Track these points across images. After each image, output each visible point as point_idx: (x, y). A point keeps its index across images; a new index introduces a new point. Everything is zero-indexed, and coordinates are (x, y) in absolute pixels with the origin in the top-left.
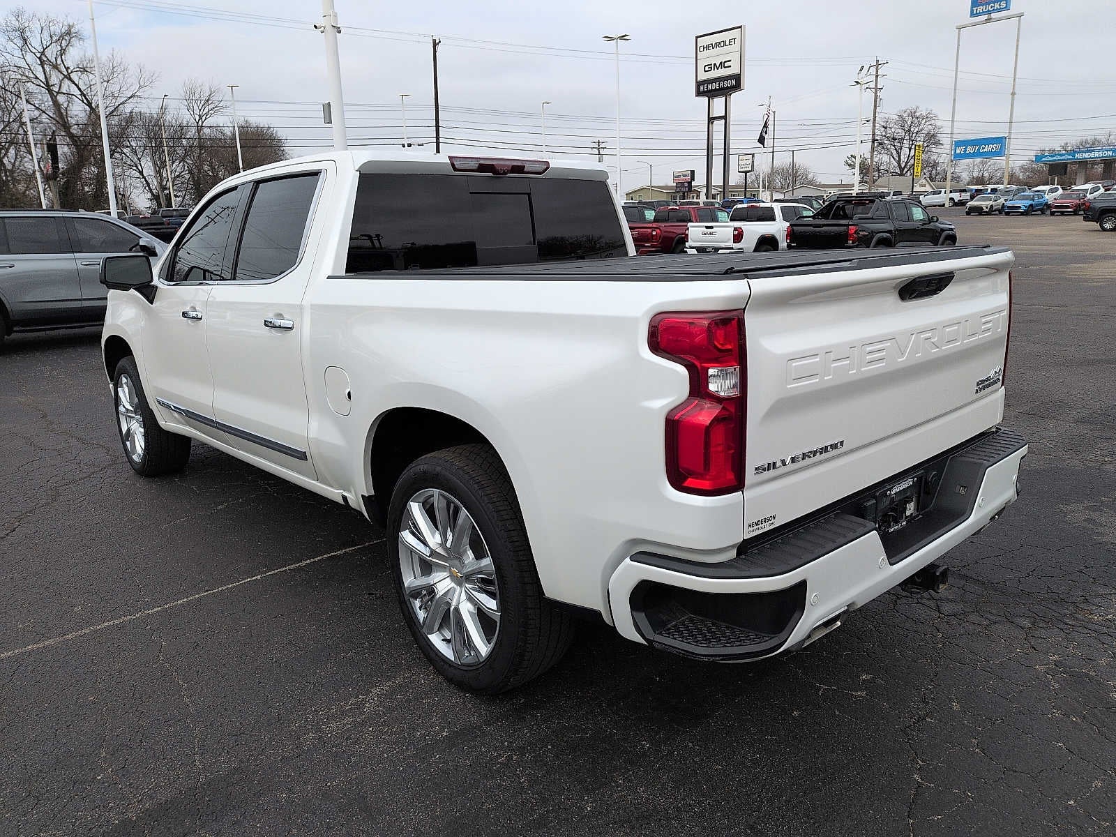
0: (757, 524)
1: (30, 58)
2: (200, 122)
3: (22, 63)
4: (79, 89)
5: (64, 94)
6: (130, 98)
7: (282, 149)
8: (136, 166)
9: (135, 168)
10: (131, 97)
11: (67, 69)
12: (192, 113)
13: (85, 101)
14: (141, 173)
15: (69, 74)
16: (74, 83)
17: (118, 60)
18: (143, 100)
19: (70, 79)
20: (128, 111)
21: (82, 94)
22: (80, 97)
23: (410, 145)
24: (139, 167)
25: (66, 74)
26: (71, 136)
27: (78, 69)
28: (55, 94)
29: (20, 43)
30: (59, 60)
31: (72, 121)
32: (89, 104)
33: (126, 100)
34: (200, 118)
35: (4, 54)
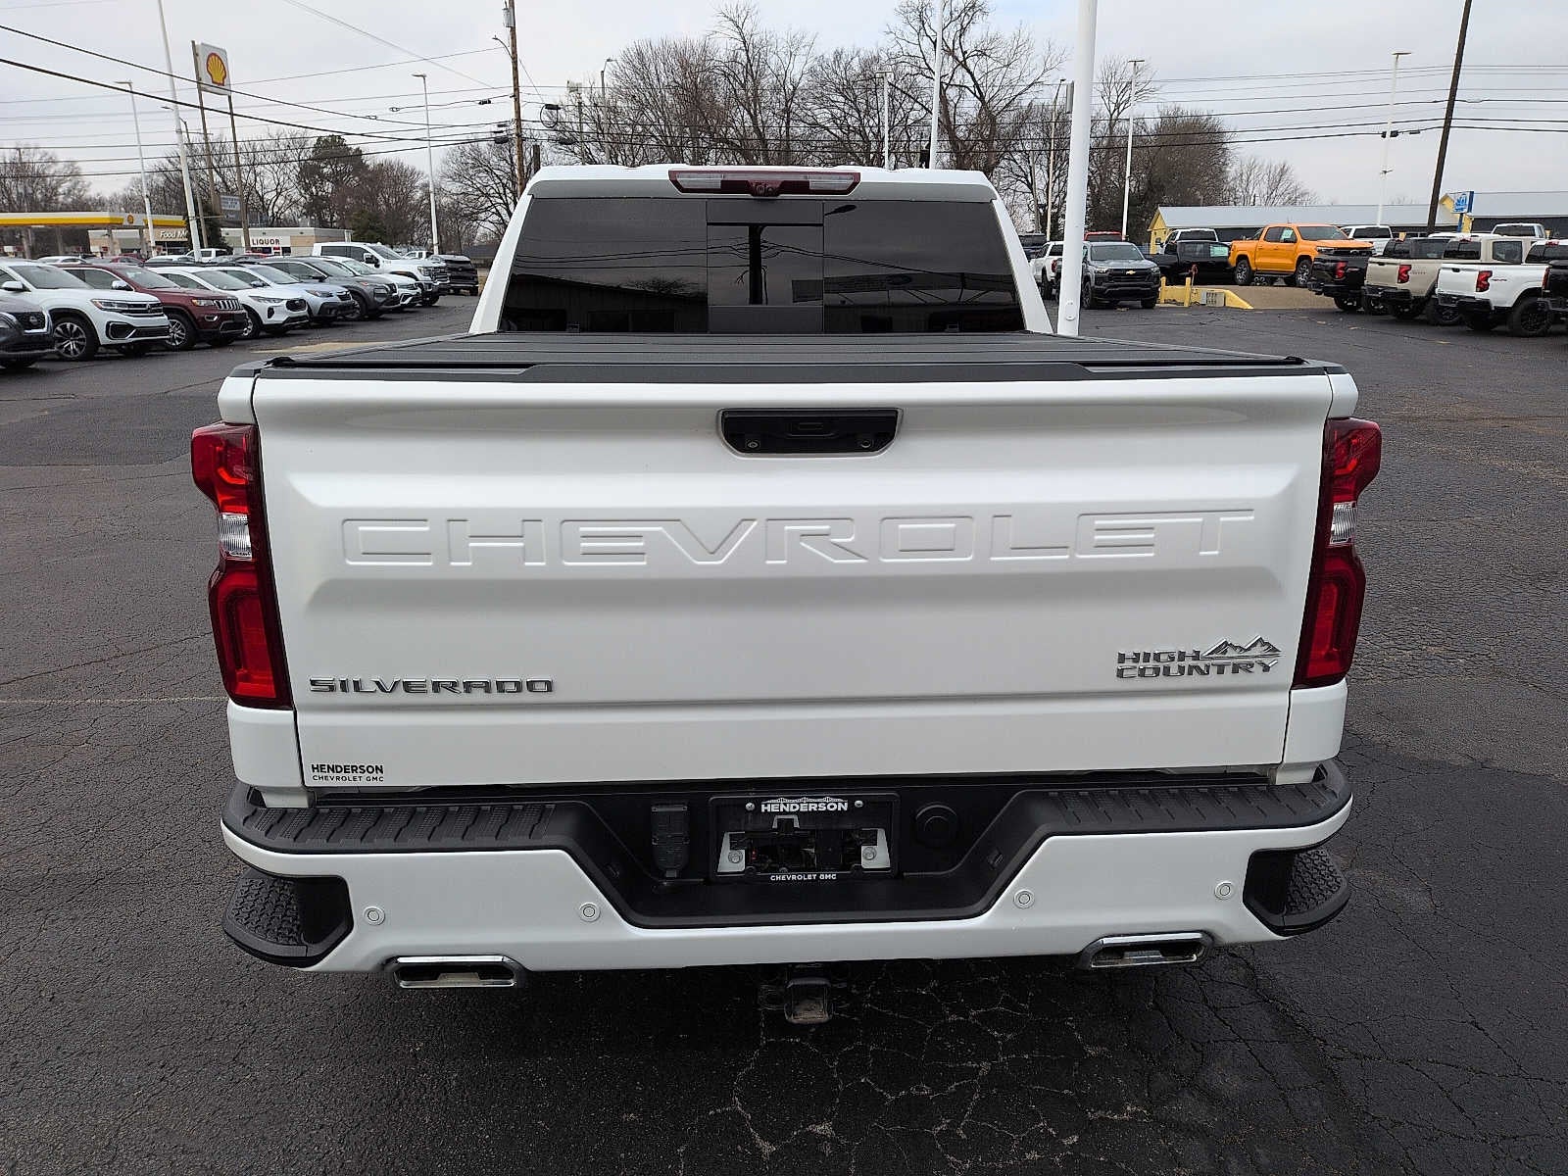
0: (333, 769)
1: (926, 43)
2: (1116, 113)
3: (916, 51)
4: (973, 79)
5: (956, 86)
6: (1030, 86)
7: (1224, 146)
8: (1026, 177)
9: (1023, 179)
10: (1032, 84)
11: (964, 53)
12: (1107, 102)
13: (977, 94)
14: (1030, 186)
15: (965, 60)
16: (969, 71)
17: (1024, 36)
18: (1046, 88)
19: (965, 66)
20: (1025, 104)
21: (976, 85)
22: (972, 89)
23: (1394, 134)
24: (1030, 179)
25: (961, 59)
26: (954, 140)
27: (975, 52)
28: (945, 86)
29: (917, 24)
30: (957, 45)
31: (959, 120)
32: (981, 98)
33: (1026, 89)
34: (1118, 106)
35: (900, 41)
